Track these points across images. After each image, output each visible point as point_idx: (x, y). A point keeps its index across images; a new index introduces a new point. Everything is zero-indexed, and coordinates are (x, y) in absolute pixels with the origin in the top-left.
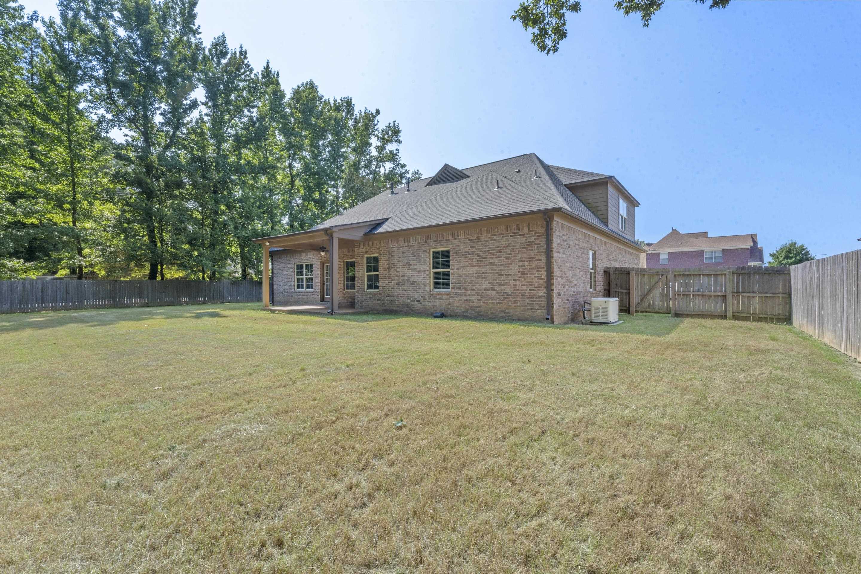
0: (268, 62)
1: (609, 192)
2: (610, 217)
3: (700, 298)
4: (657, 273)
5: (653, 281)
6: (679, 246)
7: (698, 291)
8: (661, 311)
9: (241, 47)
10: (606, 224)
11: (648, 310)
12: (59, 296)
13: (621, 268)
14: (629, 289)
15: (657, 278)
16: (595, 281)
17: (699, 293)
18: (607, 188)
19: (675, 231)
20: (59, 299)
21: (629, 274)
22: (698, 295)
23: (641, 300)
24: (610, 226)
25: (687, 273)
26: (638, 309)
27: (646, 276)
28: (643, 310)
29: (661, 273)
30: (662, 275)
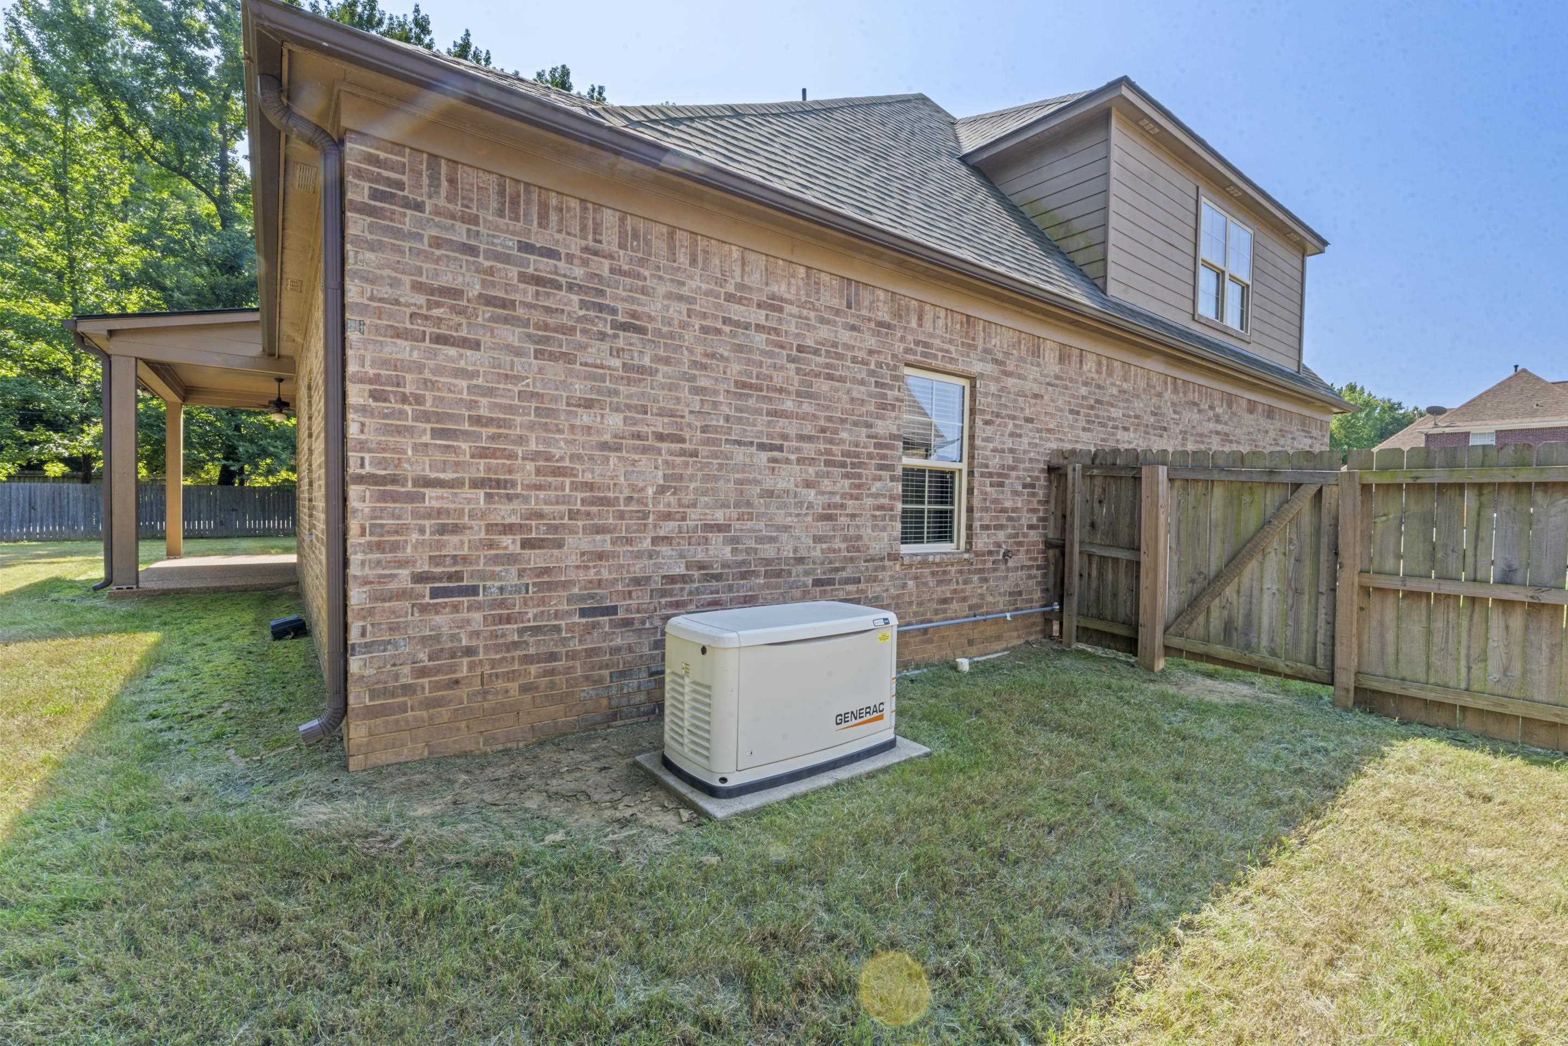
0: (468, 34)
1: (1115, 154)
2: (1113, 255)
3: (1517, 620)
4: (1270, 477)
5: (1251, 518)
6: (1533, 414)
7: (1506, 579)
8: (1281, 665)
9: (417, 10)
10: (1098, 285)
11: (1219, 650)
12: (14, 514)
13: (1116, 452)
14: (1135, 547)
15: (1271, 498)
16: (970, 510)
17: (1508, 593)
18: (1107, 140)
19: (1521, 374)
20: (14, 519)
21: (1137, 479)
22: (1506, 605)
23: (1193, 602)
24: (1114, 290)
25: (1440, 476)
26: (1176, 642)
27: (1218, 492)
28: (1200, 648)
29: (1288, 474)
30: (1297, 486)
